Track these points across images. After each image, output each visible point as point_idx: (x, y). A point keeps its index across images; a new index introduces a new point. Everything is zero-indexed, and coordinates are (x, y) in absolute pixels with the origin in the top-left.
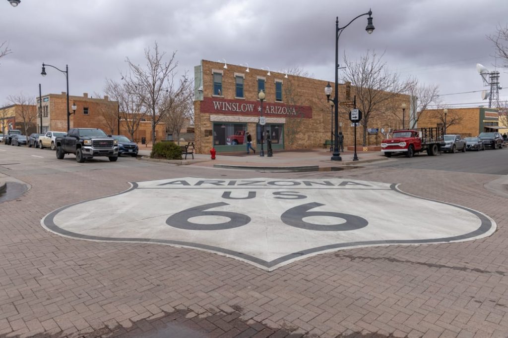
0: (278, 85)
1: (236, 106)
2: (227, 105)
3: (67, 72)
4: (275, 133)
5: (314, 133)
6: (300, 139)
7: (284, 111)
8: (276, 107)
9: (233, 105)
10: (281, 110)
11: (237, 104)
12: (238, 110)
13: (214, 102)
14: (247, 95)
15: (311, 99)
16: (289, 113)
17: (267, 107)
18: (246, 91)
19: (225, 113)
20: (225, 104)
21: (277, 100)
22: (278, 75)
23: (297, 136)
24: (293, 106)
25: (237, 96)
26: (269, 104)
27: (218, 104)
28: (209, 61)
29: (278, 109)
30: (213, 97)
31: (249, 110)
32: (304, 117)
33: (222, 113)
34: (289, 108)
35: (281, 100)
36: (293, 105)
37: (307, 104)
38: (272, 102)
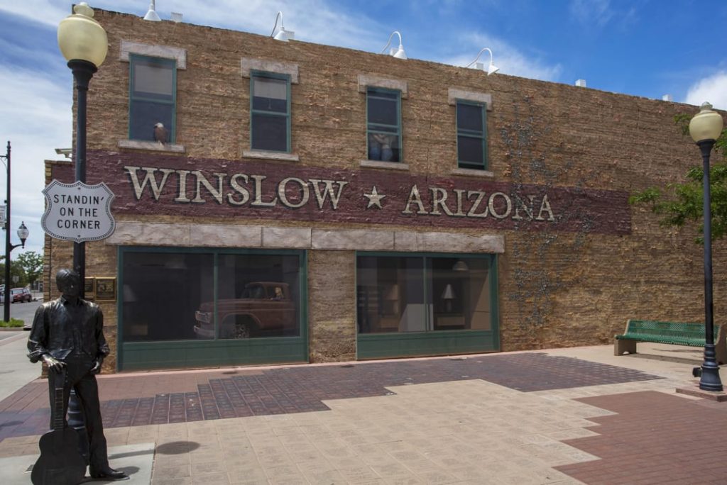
0: (468, 113)
1: (251, 185)
2: (201, 179)
3: (8, 157)
4: (454, 290)
5: (643, 288)
6: (576, 309)
7: (496, 205)
8: (459, 193)
9: (234, 184)
10: (484, 205)
11: (258, 178)
12: (258, 202)
13: (132, 171)
14: (309, 145)
15: (624, 164)
16: (523, 213)
17: (415, 191)
18: (306, 127)
19: (192, 212)
20: (192, 178)
21: (461, 166)
22: (468, 78)
23: (565, 300)
24: (540, 192)
25: (256, 146)
26: (424, 181)
27: (151, 176)
28: (112, 13)
29: (468, 202)
30: (126, 151)
31: (321, 200)
32: (594, 230)
33: (171, 212)
34: (525, 195)
35: (481, 168)
36: (538, 188)
37: (606, 183)
38: (441, 173)
